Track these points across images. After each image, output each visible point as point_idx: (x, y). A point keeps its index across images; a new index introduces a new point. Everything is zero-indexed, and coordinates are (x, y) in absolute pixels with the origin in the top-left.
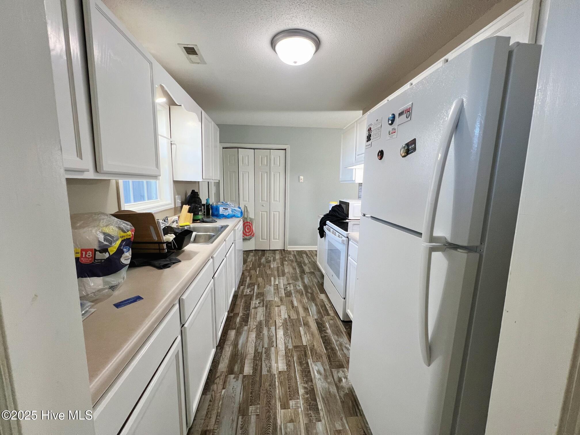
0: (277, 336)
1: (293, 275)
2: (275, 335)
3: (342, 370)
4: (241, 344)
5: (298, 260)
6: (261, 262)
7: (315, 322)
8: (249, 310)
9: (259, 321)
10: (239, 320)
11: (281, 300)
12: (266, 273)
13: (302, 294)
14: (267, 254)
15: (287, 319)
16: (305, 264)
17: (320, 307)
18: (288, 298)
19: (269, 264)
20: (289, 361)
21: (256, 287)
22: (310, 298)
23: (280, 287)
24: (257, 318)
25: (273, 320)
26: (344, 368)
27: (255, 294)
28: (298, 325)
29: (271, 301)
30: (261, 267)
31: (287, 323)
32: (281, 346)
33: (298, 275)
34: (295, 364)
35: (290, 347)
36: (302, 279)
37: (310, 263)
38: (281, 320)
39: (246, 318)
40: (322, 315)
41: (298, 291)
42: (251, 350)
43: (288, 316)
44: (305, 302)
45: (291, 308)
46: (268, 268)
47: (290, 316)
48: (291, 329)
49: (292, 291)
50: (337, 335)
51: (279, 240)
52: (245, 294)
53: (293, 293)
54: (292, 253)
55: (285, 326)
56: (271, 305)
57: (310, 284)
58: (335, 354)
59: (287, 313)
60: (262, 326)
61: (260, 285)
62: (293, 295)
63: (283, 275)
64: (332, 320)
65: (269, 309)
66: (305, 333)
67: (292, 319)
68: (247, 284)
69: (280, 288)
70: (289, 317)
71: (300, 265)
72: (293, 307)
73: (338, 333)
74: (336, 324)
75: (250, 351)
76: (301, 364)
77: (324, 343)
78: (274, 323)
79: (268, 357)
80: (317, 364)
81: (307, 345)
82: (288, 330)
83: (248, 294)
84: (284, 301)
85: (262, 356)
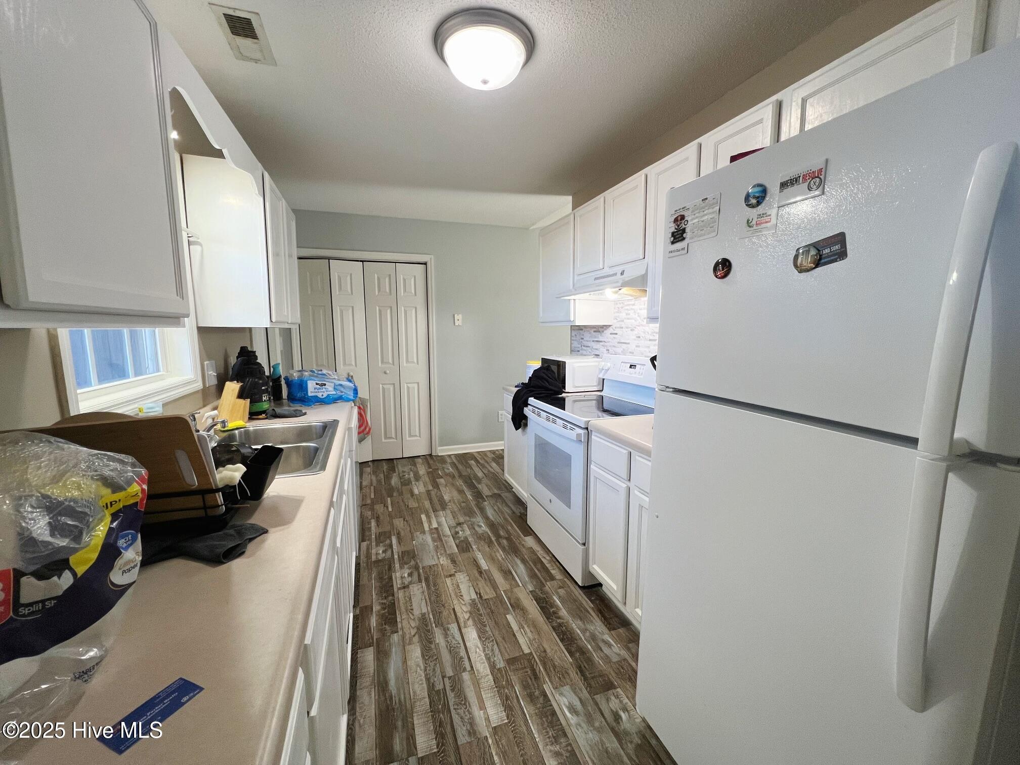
0: (468, 644)
1: (463, 505)
2: (461, 642)
3: (614, 694)
4: (393, 678)
5: (464, 473)
6: (390, 484)
7: (533, 598)
8: (393, 595)
9: (420, 616)
10: (376, 621)
11: (454, 561)
12: (408, 507)
13: (491, 541)
14: (400, 468)
15: (477, 601)
16: (479, 481)
17: (532, 565)
18: (466, 555)
19: (408, 487)
20: (507, 698)
21: (394, 540)
22: (507, 548)
23: (443, 534)
24: (414, 610)
25: (449, 610)
26: (615, 688)
27: (396, 557)
28: (502, 610)
29: (433, 565)
30: (395, 494)
31: (478, 610)
32: (482, 667)
33: (473, 504)
34: (521, 701)
35: (501, 664)
36: (482, 510)
37: (486, 476)
38: (465, 605)
39: (389, 614)
40: (541, 582)
41: (480, 537)
42: (419, 689)
43: (476, 593)
44: (500, 558)
45: (477, 575)
46: (409, 496)
47: (480, 594)
48: (492, 623)
49: (470, 539)
50: (581, 619)
51: (420, 437)
52: (374, 558)
53: (472, 544)
54: (449, 460)
55: (476, 619)
56: (436, 576)
57: (500, 519)
58: (589, 660)
59: (472, 588)
60: (430, 627)
61: (402, 533)
62: (474, 547)
63: (443, 505)
64: (560, 587)
65: (435, 585)
66: (521, 627)
67: (485, 600)
68: (373, 536)
69: (444, 536)
70: (479, 596)
71: (471, 482)
72: (480, 573)
73: (579, 613)
74: (571, 595)
75: (418, 692)
76: (531, 698)
77: (562, 640)
78: (453, 615)
79: (463, 700)
80: (564, 692)
81: (531, 652)
82: (485, 626)
83: (380, 558)
84: (460, 562)
85: (447, 699)
